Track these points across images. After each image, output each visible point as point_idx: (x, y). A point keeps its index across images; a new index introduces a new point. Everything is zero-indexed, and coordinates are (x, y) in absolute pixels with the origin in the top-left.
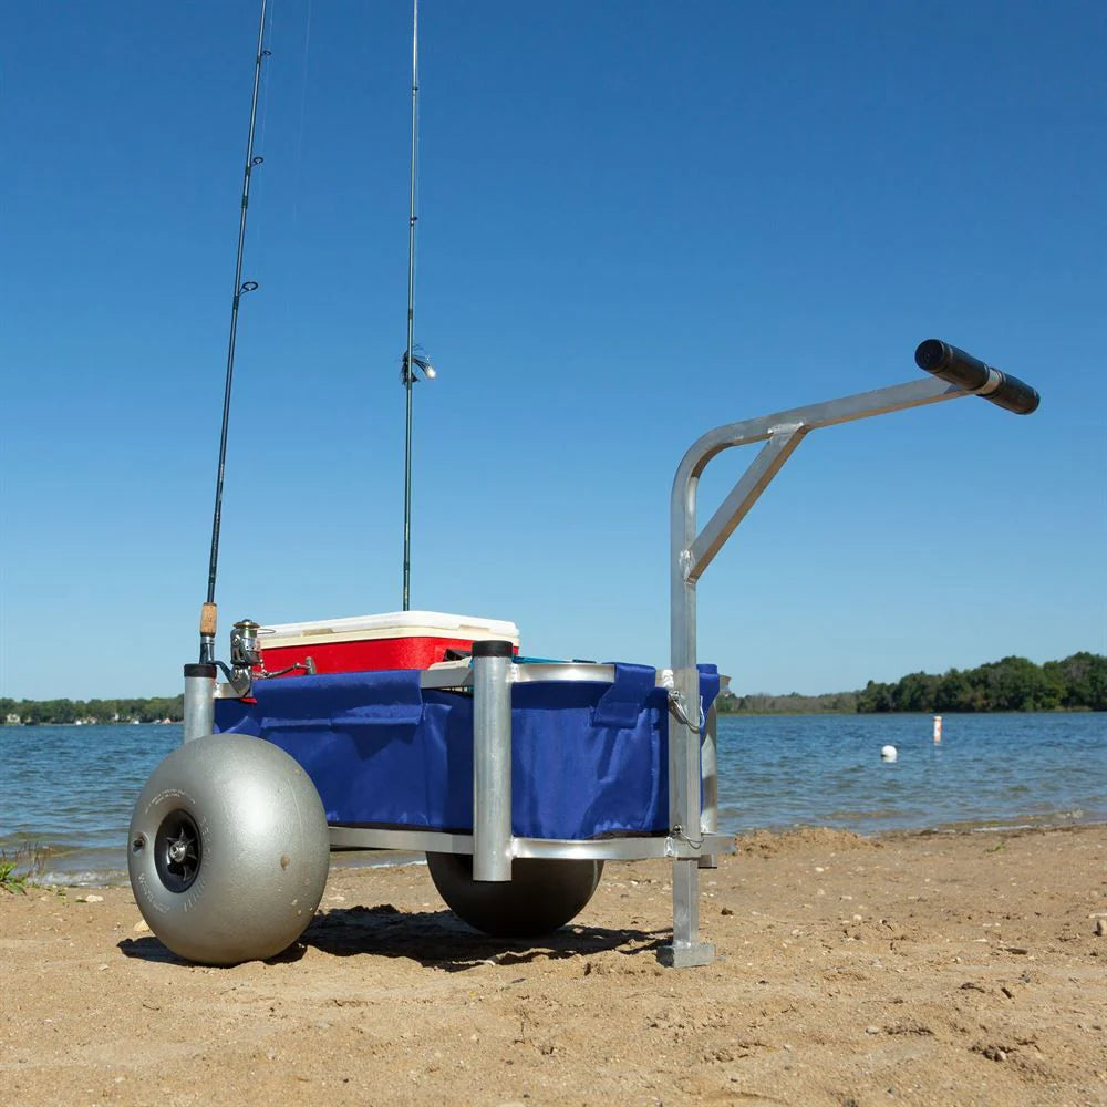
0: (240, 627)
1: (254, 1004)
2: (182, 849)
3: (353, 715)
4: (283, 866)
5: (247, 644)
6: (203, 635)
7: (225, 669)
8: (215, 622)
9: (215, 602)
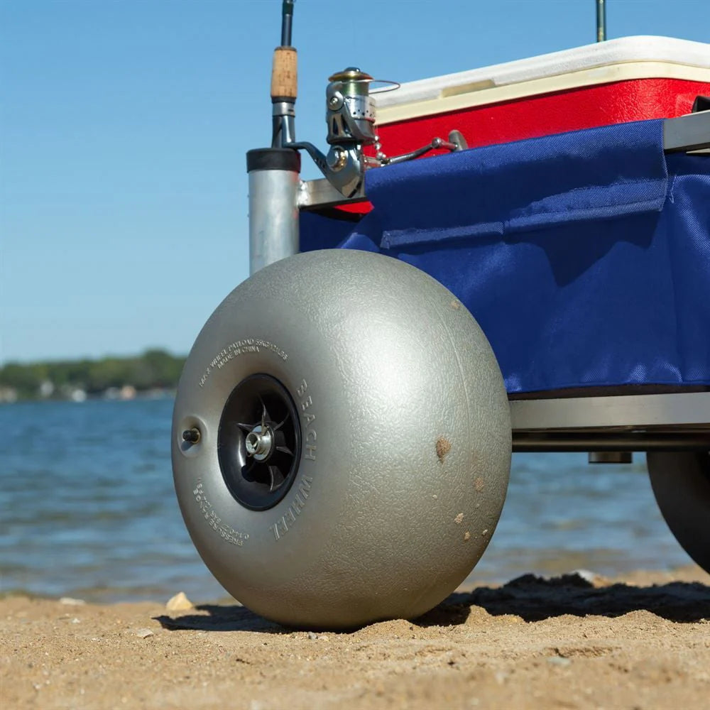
0: (341, 80)
1: (417, 660)
2: (267, 439)
3: (544, 210)
4: (440, 454)
5: (353, 107)
6: (276, 100)
7: (316, 154)
8: (296, 77)
9: (293, 45)
